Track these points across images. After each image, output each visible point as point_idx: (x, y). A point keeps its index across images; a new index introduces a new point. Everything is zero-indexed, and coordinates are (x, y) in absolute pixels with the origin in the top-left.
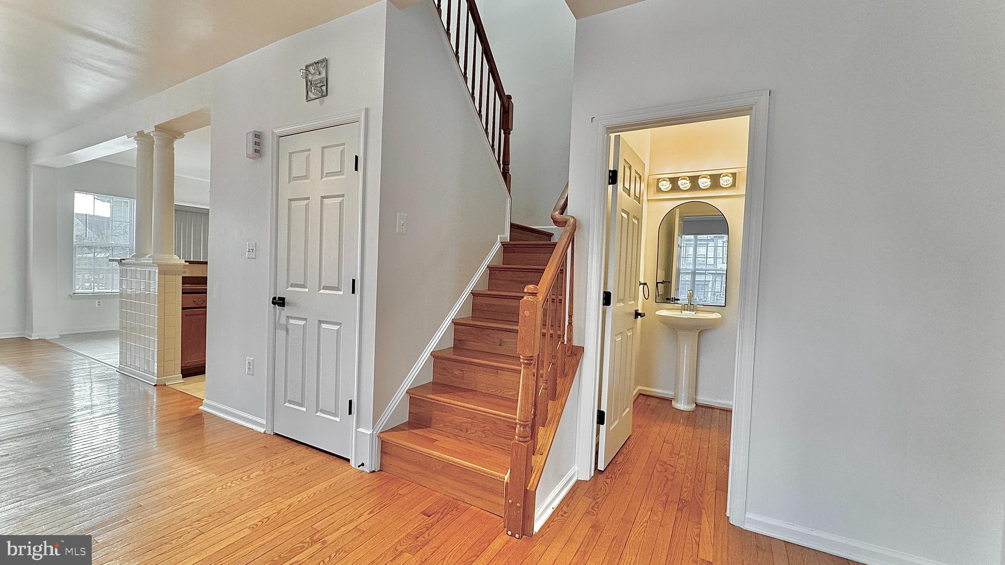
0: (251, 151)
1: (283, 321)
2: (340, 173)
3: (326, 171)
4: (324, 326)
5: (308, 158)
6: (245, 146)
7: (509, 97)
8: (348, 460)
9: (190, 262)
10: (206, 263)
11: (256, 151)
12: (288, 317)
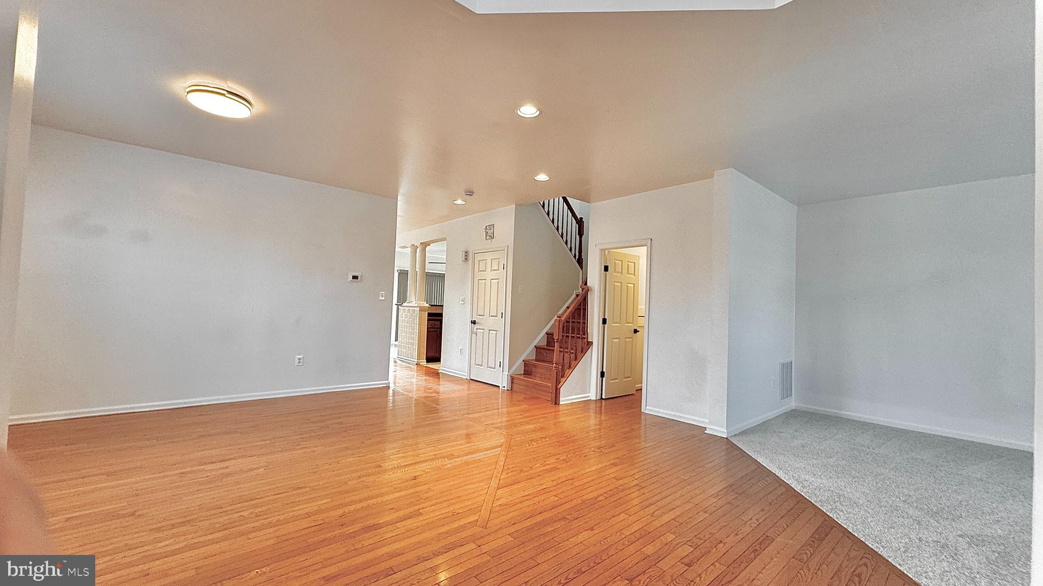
0: (463, 259)
1: (475, 331)
2: (498, 270)
3: (493, 269)
4: (491, 332)
5: (486, 263)
6: (461, 256)
7: (581, 218)
8: (499, 387)
9: (432, 305)
10: (442, 306)
11: (466, 259)
12: (477, 329)
